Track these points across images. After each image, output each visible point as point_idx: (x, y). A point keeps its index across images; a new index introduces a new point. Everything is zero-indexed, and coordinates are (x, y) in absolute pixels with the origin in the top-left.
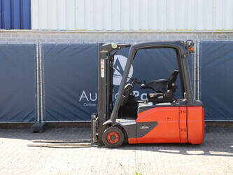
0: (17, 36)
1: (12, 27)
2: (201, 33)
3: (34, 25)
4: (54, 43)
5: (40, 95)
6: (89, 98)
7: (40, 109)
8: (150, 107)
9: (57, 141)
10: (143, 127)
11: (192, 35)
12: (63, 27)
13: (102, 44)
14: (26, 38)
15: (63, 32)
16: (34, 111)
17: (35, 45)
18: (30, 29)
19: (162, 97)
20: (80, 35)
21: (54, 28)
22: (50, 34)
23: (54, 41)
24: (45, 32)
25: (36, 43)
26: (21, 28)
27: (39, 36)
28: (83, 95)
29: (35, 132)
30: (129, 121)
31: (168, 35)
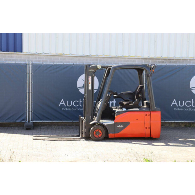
0: (11, 57)
1: (8, 50)
2: (146, 59)
3: (25, 50)
4: (41, 63)
5: (29, 102)
7: (29, 112)
8: (125, 112)
9: (52, 136)
10: (119, 126)
11: (140, 60)
12: (47, 52)
13: (90, 65)
14: (19, 59)
15: (47, 55)
16: (24, 113)
17: (26, 64)
18: (22, 52)
19: (132, 104)
21: (40, 52)
22: (37, 57)
23: (40, 61)
24: (33, 55)
25: (27, 63)
26: (14, 51)
27: (29, 58)
28: (62, 102)
29: (27, 129)
30: (109, 121)
31: (123, 60)
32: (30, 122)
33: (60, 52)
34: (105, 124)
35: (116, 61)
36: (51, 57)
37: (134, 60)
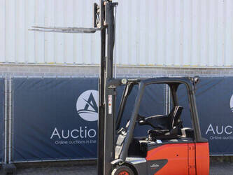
4: (25, 77)
5: (8, 134)
6: (61, 135)
7: (8, 148)
10: (153, 166)
12: (32, 61)
15: (32, 65)
17: (4, 79)
19: (169, 133)
20: (50, 68)
21: (22, 60)
23: (21, 74)
25: (5, 77)
27: (6, 70)
28: (55, 132)
30: (139, 159)
31: (138, 70)
32: (10, 163)
33: (50, 60)
34: (134, 163)
35: (129, 71)
36: (38, 67)
37: (153, 70)
